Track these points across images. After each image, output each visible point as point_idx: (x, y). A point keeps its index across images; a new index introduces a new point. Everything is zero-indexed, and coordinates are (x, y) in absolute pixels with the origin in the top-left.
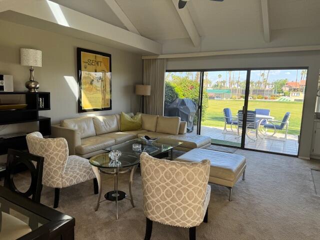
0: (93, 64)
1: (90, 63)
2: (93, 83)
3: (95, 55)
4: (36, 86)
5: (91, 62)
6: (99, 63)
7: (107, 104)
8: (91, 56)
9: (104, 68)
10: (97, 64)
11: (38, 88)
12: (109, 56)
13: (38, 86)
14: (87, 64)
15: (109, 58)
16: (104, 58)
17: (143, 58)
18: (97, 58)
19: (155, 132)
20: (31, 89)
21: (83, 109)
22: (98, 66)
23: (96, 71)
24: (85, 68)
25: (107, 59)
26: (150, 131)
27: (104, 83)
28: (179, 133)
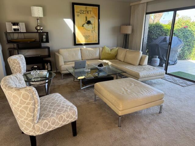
0: (84, 13)
1: (81, 12)
2: (84, 25)
4: (40, 28)
6: (89, 12)
7: (96, 40)
8: (83, 8)
9: (94, 16)
10: (88, 12)
11: (42, 30)
12: (98, 6)
13: (41, 28)
14: (79, 13)
17: (131, 4)
18: (87, 8)
19: (124, 62)
20: (38, 30)
21: (77, 43)
22: (88, 14)
23: (86, 18)
24: (78, 16)
25: (95, 8)
26: (120, 61)
27: (93, 26)
28: (139, 65)
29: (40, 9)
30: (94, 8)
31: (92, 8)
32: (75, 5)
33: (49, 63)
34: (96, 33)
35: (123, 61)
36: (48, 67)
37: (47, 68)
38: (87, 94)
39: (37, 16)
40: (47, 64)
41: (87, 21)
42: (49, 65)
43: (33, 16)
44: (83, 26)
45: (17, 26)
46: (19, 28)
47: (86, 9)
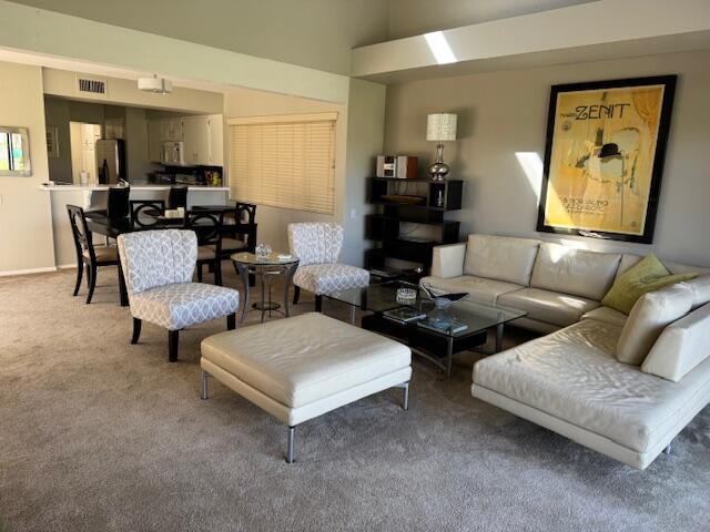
0: (594, 114)
1: (584, 114)
2: (586, 162)
5: (587, 111)
6: (617, 111)
9: (638, 122)
10: (610, 112)
12: (670, 80)
14: (572, 119)
18: (608, 97)
22: (611, 117)
23: (600, 134)
24: (566, 129)
25: (650, 91)
27: (629, 164)
30: (641, 92)
31: (634, 93)
34: (637, 194)
41: (600, 147)
44: (580, 164)
45: (390, 164)
46: (394, 169)
47: (604, 99)
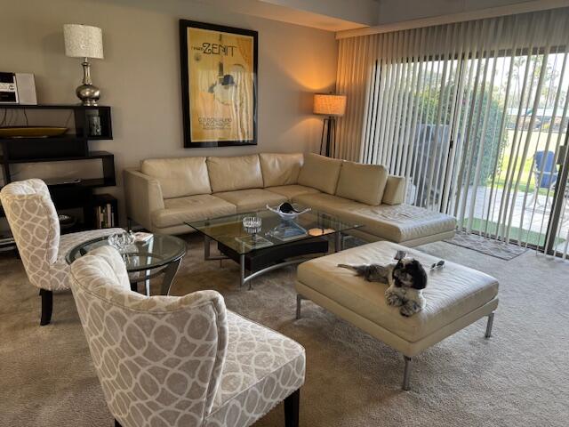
0: (216, 51)
1: (207, 49)
2: (215, 88)
3: (219, 33)
4: (93, 93)
5: (210, 47)
6: (230, 49)
7: (247, 133)
8: (211, 36)
9: (242, 61)
10: (225, 51)
11: (97, 99)
12: (254, 35)
13: (97, 94)
14: (201, 52)
15: (252, 38)
16: (241, 39)
17: (338, 37)
18: (223, 39)
19: (334, 195)
20: (84, 99)
21: (192, 141)
22: (226, 54)
23: (221, 67)
24: (197, 59)
25: (247, 40)
26: (324, 192)
28: (383, 203)
29: (95, 34)
31: (238, 39)
32: (188, 29)
33: (109, 206)
35: (332, 192)
36: (105, 217)
37: (101, 220)
38: (262, 297)
39: (83, 55)
40: (104, 207)
41: (223, 77)
42: (109, 211)
43: (68, 53)
44: (211, 90)
45: (8, 85)
46: (15, 90)
47: (220, 40)
